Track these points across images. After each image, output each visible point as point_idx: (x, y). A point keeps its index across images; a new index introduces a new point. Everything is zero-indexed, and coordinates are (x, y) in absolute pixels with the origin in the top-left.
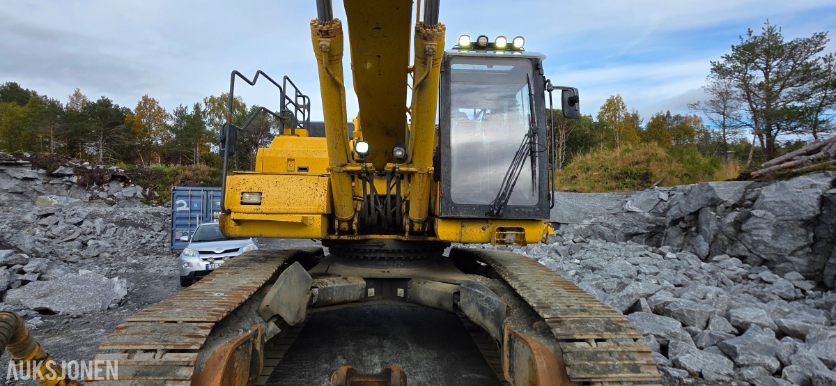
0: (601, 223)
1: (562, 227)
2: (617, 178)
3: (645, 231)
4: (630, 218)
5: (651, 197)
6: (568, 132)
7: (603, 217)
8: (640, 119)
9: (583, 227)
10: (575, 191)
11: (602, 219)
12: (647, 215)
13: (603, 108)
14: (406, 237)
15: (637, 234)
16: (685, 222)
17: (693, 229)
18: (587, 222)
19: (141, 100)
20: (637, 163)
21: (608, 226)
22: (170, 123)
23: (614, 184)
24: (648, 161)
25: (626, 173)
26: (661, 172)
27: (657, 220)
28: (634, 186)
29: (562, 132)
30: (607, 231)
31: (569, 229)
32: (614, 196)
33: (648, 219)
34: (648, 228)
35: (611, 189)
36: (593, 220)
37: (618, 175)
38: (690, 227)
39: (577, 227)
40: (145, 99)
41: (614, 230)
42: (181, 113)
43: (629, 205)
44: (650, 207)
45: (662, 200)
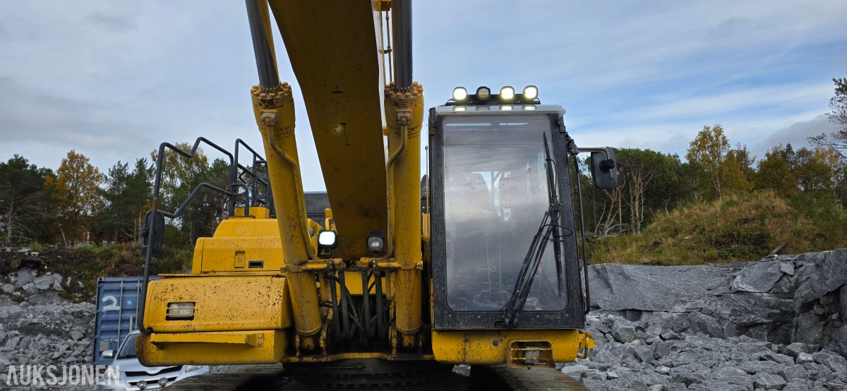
0: (701, 310)
1: (645, 317)
2: (718, 244)
3: (765, 321)
4: (741, 302)
5: (770, 270)
6: (646, 179)
7: (702, 301)
8: (750, 157)
9: (675, 315)
10: (659, 263)
11: (701, 303)
12: (766, 297)
13: (695, 143)
14: (393, 356)
15: (755, 325)
16: (822, 307)
17: (834, 316)
18: (680, 309)
19: (66, 157)
20: (746, 221)
21: (711, 314)
22: (104, 186)
23: (714, 252)
24: (762, 217)
25: (731, 235)
26: (782, 232)
27: (781, 304)
28: (744, 254)
29: (637, 180)
30: (711, 322)
31: (654, 319)
32: (715, 270)
33: (767, 303)
34: (769, 316)
35: (711, 259)
36: (688, 305)
37: (720, 239)
38: (830, 313)
39: (665, 316)
40: (72, 156)
41: (721, 319)
42: (119, 173)
43: (739, 283)
44: (769, 285)
45: (785, 274)
